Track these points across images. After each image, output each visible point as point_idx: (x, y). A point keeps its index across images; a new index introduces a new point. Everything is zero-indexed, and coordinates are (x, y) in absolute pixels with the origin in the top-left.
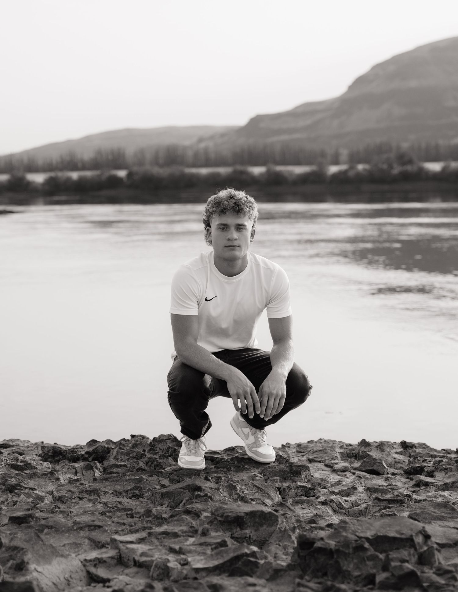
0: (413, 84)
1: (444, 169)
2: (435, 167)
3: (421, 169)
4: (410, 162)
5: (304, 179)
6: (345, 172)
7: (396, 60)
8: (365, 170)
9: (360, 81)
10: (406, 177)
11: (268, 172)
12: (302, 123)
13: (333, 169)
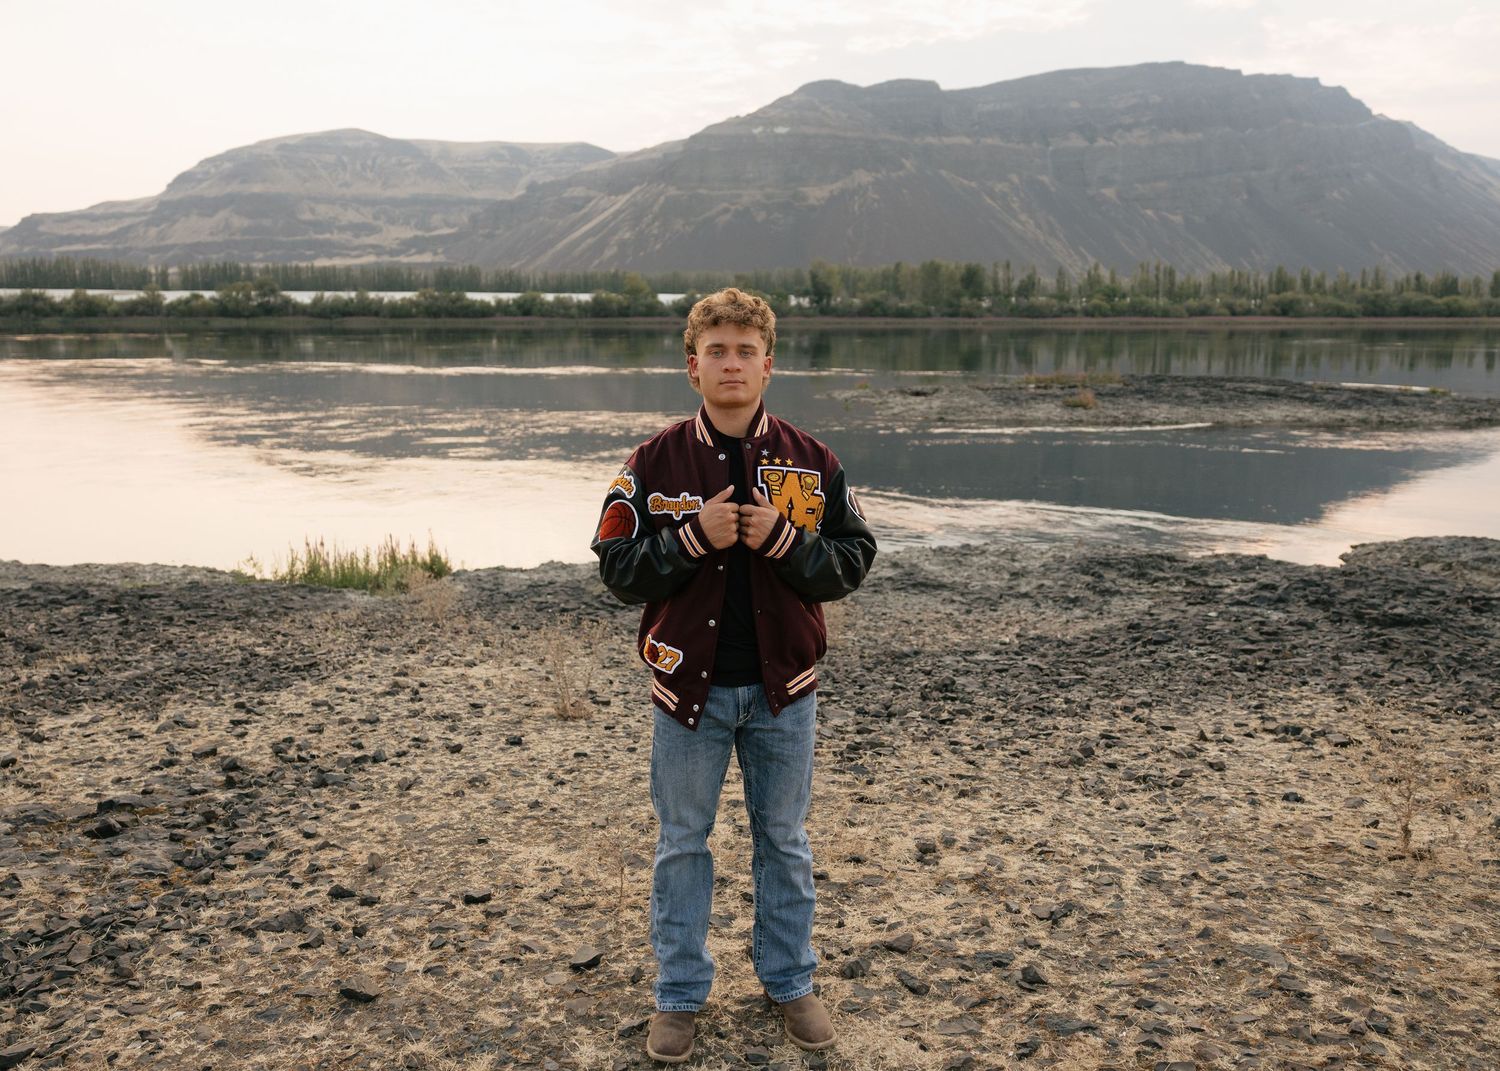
0: (257, 188)
1: (316, 302)
2: (304, 298)
3: (287, 301)
4: (273, 292)
5: (131, 309)
6: (187, 301)
7: (230, 156)
8: (213, 299)
9: (183, 179)
10: (267, 310)
11: (75, 296)
12: (102, 229)
13: (170, 297)
